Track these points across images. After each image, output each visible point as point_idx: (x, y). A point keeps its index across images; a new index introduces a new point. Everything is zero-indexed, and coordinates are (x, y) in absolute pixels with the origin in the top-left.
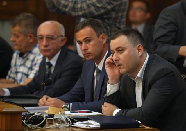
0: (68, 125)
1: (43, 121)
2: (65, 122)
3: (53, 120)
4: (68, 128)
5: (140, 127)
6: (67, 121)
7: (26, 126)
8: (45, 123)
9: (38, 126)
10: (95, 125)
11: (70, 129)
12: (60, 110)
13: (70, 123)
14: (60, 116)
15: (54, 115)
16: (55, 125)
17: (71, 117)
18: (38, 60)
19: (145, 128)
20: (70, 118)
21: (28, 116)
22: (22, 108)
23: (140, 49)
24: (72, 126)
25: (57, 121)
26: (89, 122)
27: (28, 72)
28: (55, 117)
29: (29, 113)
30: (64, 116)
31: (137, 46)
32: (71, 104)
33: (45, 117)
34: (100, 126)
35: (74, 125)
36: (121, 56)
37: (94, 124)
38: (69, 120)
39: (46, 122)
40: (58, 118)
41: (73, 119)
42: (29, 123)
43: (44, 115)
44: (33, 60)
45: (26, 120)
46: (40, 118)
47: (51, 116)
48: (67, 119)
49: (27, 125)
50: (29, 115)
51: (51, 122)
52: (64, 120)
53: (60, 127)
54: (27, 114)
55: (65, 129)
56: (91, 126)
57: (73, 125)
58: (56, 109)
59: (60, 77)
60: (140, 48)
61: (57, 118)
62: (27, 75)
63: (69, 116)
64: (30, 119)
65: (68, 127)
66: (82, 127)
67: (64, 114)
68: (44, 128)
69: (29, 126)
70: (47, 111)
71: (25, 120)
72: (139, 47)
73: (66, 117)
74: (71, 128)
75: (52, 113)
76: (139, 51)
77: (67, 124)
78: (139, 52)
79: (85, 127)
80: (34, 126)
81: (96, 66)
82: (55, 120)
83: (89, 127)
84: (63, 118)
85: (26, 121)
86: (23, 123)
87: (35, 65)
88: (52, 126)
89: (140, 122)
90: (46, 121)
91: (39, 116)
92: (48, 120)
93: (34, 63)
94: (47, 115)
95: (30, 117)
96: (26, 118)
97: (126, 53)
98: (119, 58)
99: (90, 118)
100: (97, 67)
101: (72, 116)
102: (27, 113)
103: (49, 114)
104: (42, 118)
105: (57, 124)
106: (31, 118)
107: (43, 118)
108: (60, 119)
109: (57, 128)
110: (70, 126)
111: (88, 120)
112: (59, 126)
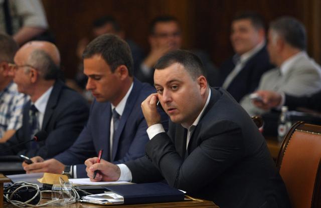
0: (74, 200)
1: (36, 195)
2: (69, 195)
3: (50, 193)
4: (75, 205)
5: (185, 199)
6: (73, 195)
7: (10, 203)
8: (38, 197)
9: (28, 203)
10: (117, 199)
11: (77, 206)
12: (61, 178)
13: (77, 198)
14: (62, 187)
15: (52, 185)
16: (55, 201)
17: (78, 188)
18: (17, 101)
19: (192, 200)
20: (76, 189)
21: (12, 188)
22: (3, 176)
23: (203, 84)
24: (80, 202)
25: (57, 194)
26: (107, 194)
27: (6, 122)
28: (54, 187)
29: (13, 183)
30: (68, 187)
31: (199, 78)
32: (75, 167)
33: (38, 188)
34: (123, 201)
35: (84, 200)
36: (176, 95)
37: (115, 197)
38: (75, 192)
39: (41, 197)
40: (58, 190)
41: (82, 191)
42: (14, 198)
43: (37, 186)
44: (10, 103)
45: (10, 194)
46: (31, 191)
47: (47, 187)
48: (72, 191)
49: (11, 201)
50: (13, 186)
51: (48, 196)
52: (68, 193)
53: (62, 204)
54: (10, 185)
55: (70, 206)
56: (110, 200)
57: (82, 199)
58: (55, 175)
59: (55, 128)
60: (203, 81)
61: (56, 190)
62: (5, 127)
63: (75, 187)
64: (15, 193)
65: (74, 203)
66: (96, 203)
67: (68, 183)
68: (37, 205)
69: (14, 203)
70: (40, 180)
71: (7, 195)
72: (201, 80)
73: (70, 188)
74: (79, 204)
75: (49, 182)
76: (201, 87)
77: (72, 199)
78: (201, 89)
79: (101, 203)
80: (23, 203)
81: (113, 107)
82: (54, 192)
83: (106, 203)
84: (66, 189)
85: (9, 196)
86: (5, 199)
87: (14, 109)
88: (49, 202)
89: (185, 192)
90: (41, 194)
91: (30, 188)
92: (42, 193)
93: (12, 107)
94: (42, 186)
95: (15, 189)
96: (8, 192)
97: (183, 90)
98: (172, 98)
99: (107, 189)
100: (114, 109)
101: (80, 186)
102: (10, 183)
103: (44, 184)
104: (34, 190)
105: (57, 199)
106: (17, 191)
107: (37, 191)
108: (62, 190)
109: (58, 205)
110: (77, 202)
111: (105, 192)
112: (61, 201)
